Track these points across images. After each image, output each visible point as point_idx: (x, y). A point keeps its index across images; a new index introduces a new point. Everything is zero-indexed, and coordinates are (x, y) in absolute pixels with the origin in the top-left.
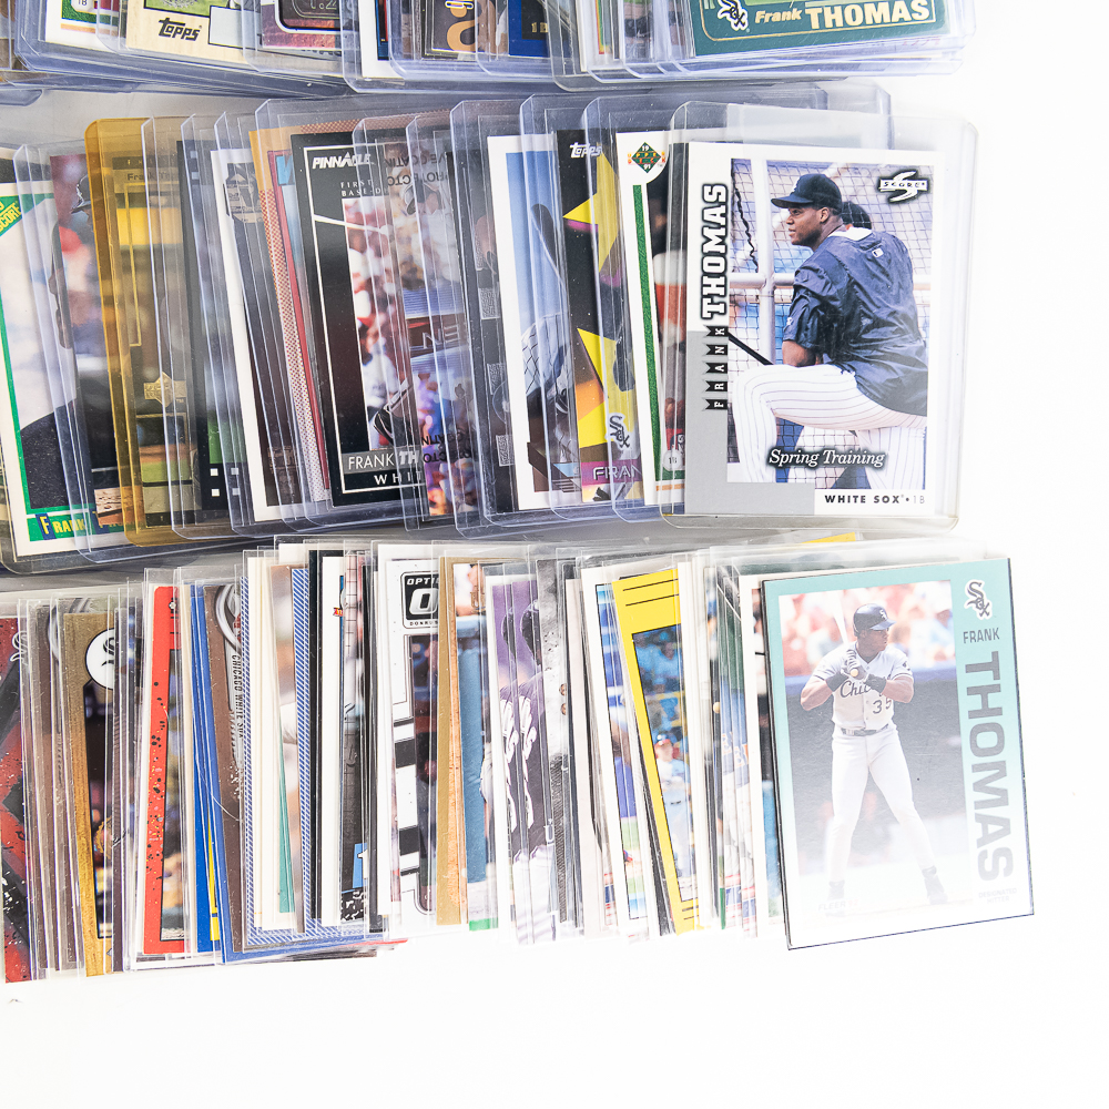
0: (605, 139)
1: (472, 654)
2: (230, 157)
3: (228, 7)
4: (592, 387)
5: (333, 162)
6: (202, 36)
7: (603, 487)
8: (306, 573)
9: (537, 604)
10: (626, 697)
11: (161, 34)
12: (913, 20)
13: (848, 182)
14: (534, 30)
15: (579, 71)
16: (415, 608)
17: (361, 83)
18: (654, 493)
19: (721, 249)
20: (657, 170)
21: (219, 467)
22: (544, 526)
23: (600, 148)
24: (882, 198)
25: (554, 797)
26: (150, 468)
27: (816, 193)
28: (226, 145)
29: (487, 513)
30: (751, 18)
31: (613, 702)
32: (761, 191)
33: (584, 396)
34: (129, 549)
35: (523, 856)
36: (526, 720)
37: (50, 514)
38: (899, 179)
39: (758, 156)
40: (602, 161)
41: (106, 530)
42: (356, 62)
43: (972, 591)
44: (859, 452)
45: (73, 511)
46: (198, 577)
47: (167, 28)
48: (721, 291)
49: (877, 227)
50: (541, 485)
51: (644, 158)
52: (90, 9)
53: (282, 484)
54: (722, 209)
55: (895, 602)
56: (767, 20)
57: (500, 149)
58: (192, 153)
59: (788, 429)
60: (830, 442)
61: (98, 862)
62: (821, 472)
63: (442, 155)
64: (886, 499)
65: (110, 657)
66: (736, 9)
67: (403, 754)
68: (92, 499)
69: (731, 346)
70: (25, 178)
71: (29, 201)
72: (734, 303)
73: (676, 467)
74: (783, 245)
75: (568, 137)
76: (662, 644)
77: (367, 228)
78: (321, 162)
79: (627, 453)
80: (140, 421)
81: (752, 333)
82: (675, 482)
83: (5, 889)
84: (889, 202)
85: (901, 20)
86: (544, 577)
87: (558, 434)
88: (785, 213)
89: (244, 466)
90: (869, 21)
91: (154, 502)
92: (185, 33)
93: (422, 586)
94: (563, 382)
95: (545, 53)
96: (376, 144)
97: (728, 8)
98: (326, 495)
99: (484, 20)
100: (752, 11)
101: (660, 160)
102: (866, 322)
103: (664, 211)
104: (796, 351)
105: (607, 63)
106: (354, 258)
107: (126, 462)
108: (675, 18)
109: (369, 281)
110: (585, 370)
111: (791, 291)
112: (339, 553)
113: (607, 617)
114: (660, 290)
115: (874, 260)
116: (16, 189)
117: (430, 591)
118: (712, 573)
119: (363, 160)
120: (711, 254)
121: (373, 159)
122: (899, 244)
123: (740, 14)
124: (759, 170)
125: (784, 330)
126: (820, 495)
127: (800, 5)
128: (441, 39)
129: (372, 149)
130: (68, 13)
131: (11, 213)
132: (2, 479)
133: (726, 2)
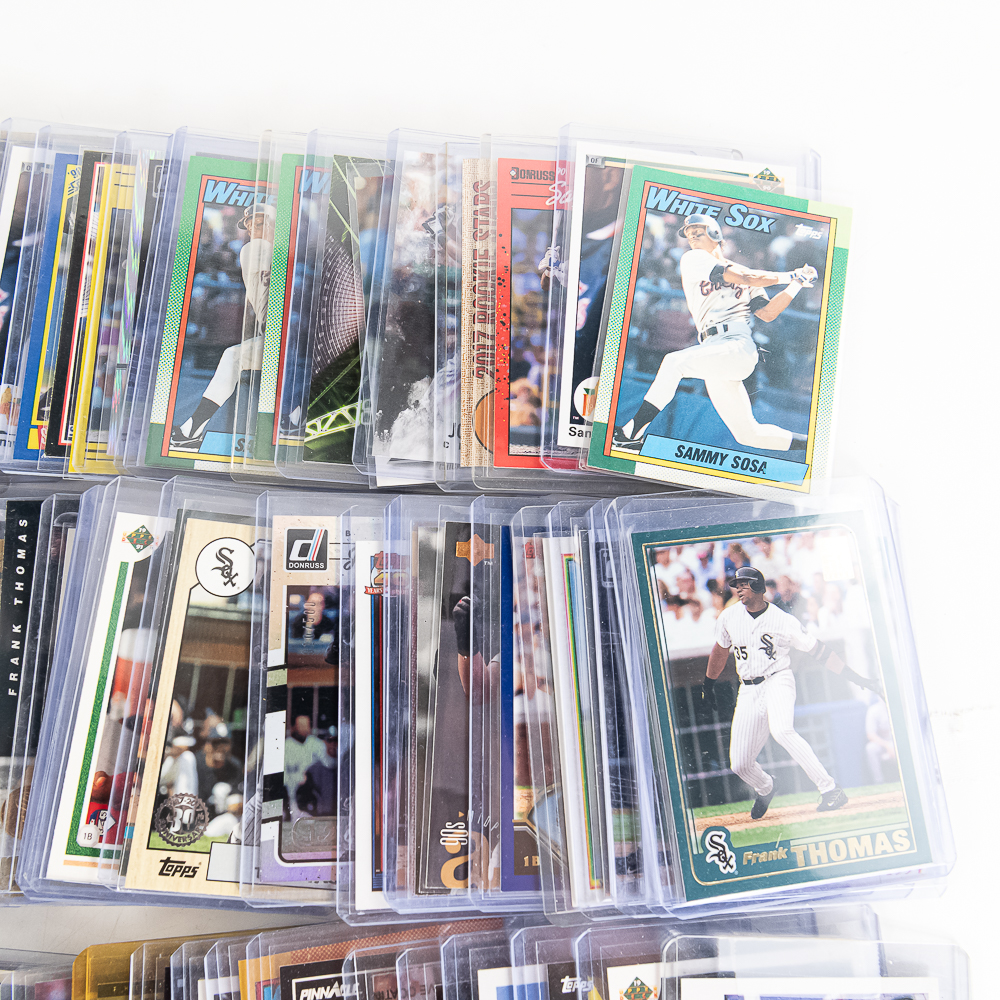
0: (596, 969)
2: (217, 987)
3: (229, 842)
6: (201, 873)
11: (161, 873)
12: (895, 851)
14: (527, 864)
15: (570, 907)
17: (355, 917)
23: (591, 981)
28: (213, 975)
30: (739, 860)
39: (751, 991)
40: (593, 995)
42: (349, 890)
47: (167, 867)
51: (636, 993)
52: (95, 844)
56: (754, 861)
57: (490, 982)
58: (179, 981)
63: (432, 986)
66: (724, 852)
75: (558, 970)
85: (884, 852)
90: (853, 855)
92: (184, 871)
96: (365, 972)
97: (716, 852)
99: (477, 858)
100: (739, 852)
101: (652, 996)
105: (599, 901)
108: (665, 858)
119: (351, 991)
121: (362, 988)
123: (728, 857)
127: (785, 844)
128: (436, 878)
129: (361, 978)
130: (73, 848)
133: (714, 844)
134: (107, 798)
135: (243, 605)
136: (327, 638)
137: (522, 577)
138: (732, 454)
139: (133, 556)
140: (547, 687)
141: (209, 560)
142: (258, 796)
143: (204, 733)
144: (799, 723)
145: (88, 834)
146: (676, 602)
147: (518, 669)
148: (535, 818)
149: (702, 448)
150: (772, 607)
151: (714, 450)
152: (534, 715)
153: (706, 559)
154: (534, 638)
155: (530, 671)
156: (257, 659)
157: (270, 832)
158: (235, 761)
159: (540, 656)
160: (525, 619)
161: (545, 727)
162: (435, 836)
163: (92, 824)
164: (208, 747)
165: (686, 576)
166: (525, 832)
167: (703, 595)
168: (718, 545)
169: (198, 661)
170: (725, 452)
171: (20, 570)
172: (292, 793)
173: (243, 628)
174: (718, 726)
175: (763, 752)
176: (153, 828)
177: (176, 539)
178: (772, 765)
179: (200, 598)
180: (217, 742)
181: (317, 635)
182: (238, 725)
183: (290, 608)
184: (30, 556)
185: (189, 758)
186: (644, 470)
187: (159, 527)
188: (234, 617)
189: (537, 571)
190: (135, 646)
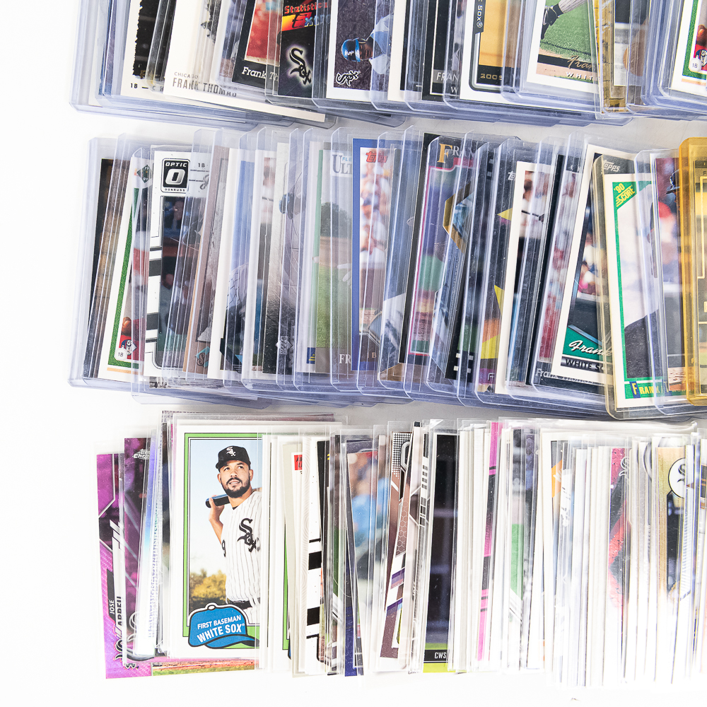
26: (704, 356)
37: (638, 382)
41: (671, 394)
45: (653, 381)
52: (699, 71)
65: (682, 477)
68: (666, 373)
70: (641, 170)
71: (642, 185)
80: (700, 326)
107: (691, 351)
116: (633, 178)
130: (686, 72)
131: (629, 192)
132: (610, 358)
145: (695, 64)
163: (697, 57)
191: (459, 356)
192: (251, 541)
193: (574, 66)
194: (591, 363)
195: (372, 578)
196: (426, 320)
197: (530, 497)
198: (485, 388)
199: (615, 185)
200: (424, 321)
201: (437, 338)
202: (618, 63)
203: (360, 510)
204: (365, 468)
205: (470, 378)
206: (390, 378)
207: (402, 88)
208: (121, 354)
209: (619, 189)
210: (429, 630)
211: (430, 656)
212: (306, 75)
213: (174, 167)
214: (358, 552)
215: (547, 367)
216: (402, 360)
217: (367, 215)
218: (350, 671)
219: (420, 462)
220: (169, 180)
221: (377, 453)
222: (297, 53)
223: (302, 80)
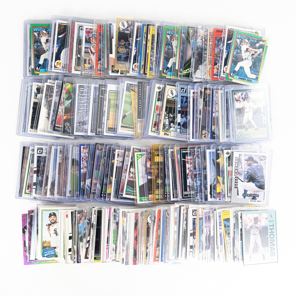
0: (222, 150)
1: (201, 221)
2: (171, 150)
3: (173, 131)
4: (219, 184)
5: (185, 152)
6: (169, 135)
7: (220, 198)
8: (179, 208)
9: (210, 214)
10: (222, 228)
13: (255, 157)
14: (214, 136)
15: (219, 142)
16: (194, 214)
17: (190, 142)
18: (227, 199)
19: (237, 166)
20: (229, 155)
21: (167, 192)
22: (212, 203)
24: (259, 160)
25: (212, 242)
26: (157, 192)
27: (251, 159)
29: (203, 201)
30: (243, 136)
31: (220, 228)
32: (243, 158)
33: (218, 185)
34: (153, 203)
35: (207, 250)
36: (208, 231)
37: (142, 198)
38: (262, 157)
39: (243, 154)
40: (222, 153)
41: (149, 200)
42: (189, 139)
43: (270, 215)
44: (255, 195)
45: (145, 198)
46: (164, 208)
47: (165, 134)
48: (237, 172)
49: (259, 164)
50: (211, 197)
51: (228, 153)
53: (175, 195)
54: (238, 161)
55: (260, 216)
56: (245, 137)
57: (208, 151)
58: (166, 149)
59: (246, 191)
60: (251, 193)
61: (147, 248)
62: (250, 197)
63: (200, 152)
64: (259, 201)
65: (150, 219)
67: (191, 235)
68: (148, 196)
69: (238, 179)
70: (143, 152)
71: (143, 155)
72: (239, 173)
73: (230, 196)
74: (246, 166)
75: (217, 150)
76: (227, 221)
77: (189, 161)
78: (183, 152)
79: (223, 193)
80: (156, 186)
81: (241, 178)
82: (230, 198)
83: (134, 251)
84: (260, 160)
85: (263, 137)
86: (211, 210)
87: (214, 190)
88: (246, 161)
89: (170, 193)
90: (259, 137)
91: (157, 197)
92: (167, 135)
93: (195, 211)
94: (215, 183)
95: (215, 139)
98: (181, 197)
99: (207, 135)
100: (243, 135)
102: (257, 177)
103: (230, 161)
104: (247, 180)
105: (223, 141)
106: (187, 164)
107: (154, 191)
109: (189, 168)
110: (218, 182)
111: (247, 172)
112: (183, 206)
113: (220, 217)
114: (229, 171)
115: (258, 168)
116: (141, 153)
117: (196, 212)
118: (234, 211)
120: (236, 167)
121: (190, 151)
122: (262, 166)
124: (243, 156)
125: (246, 177)
126: (250, 200)
127: (250, 135)
128: (201, 137)
129: (190, 150)
130: (152, 131)
131: (140, 156)
132: (136, 193)
133: (240, 134)
134: (156, 124)
135: (174, 98)
136: (186, 104)
137: (215, 96)
138: (247, 79)
139: (158, 91)
140: (218, 112)
141: (170, 92)
142: (177, 125)
143: (169, 116)
144: (253, 118)
145: (154, 129)
146: (237, 100)
147: (214, 109)
148: (215, 130)
149: (242, 78)
150: (251, 102)
151: (244, 78)
152: (216, 116)
153: (242, 94)
154: (216, 105)
155: (215, 110)
156: (177, 106)
157: (179, 130)
158: (174, 120)
159: (217, 108)
160: (215, 102)
161: (217, 118)
162: (201, 132)
164: (170, 118)
165: (239, 97)
166: (214, 132)
167: (241, 100)
168: (244, 92)
169: (168, 106)
170: (246, 78)
171: (140, 92)
172: (181, 125)
173: (175, 102)
174: (242, 118)
175: (248, 122)
176: (163, 129)
177: (164, 89)
178: (249, 124)
179: (168, 97)
180: (171, 118)
181: (185, 103)
182: (174, 115)
183: (181, 99)
184: (142, 90)
185: (167, 119)
186: (234, 81)
187: (162, 86)
188: (173, 100)
189: (217, 95)
190: (159, 104)
191: (103, 192)
192: (57, 233)
193: (129, 128)
194: (132, 194)
195: (83, 242)
196: (96, 184)
197: (117, 224)
198: (108, 199)
199: (137, 155)
200: (95, 185)
201: (98, 188)
202: (138, 128)
203: (80, 227)
204: (82, 217)
205: (105, 197)
206: (88, 197)
207: (91, 132)
208: (27, 191)
209: (138, 156)
210: (95, 253)
211: (95, 258)
212: (69, 129)
213: (40, 149)
214: (80, 236)
215: (122, 195)
216: (90, 193)
217: (83, 161)
218: (78, 262)
219: (94, 216)
220: (38, 152)
221: (84, 214)
222: (67, 124)
223: (68, 130)
